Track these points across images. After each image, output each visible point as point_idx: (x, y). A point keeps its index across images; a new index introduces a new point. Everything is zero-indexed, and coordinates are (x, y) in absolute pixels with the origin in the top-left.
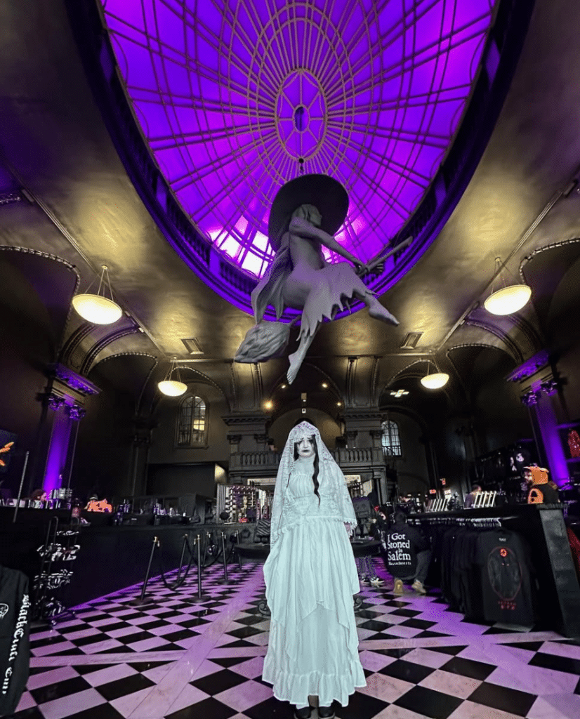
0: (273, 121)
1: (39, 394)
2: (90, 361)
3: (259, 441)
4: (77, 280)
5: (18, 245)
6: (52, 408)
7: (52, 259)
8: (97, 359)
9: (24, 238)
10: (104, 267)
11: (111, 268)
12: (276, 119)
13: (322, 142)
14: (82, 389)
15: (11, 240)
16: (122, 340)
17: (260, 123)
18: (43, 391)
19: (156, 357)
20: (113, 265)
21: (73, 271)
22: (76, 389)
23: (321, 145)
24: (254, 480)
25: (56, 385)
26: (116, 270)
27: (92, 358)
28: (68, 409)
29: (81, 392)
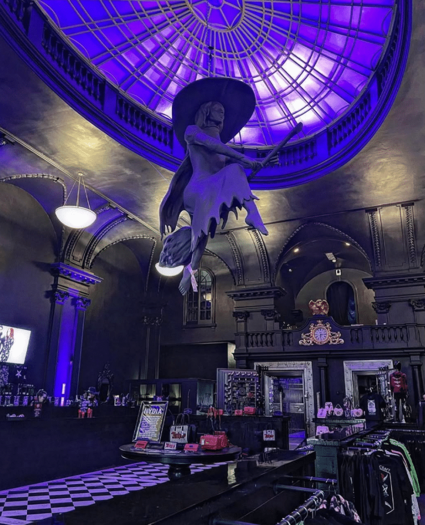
0: (188, 9)
1: (47, 292)
2: (90, 253)
3: (268, 318)
4: (63, 188)
5: (13, 174)
6: (60, 303)
7: (40, 178)
8: (97, 250)
9: (17, 168)
10: (79, 174)
11: (86, 174)
12: (189, 6)
13: (244, 7)
14: (85, 280)
15: (8, 172)
16: (116, 228)
17: (177, 15)
18: (50, 289)
19: (153, 238)
20: (86, 171)
21: (58, 183)
22: (80, 281)
23: (244, 11)
24: (260, 364)
25: (61, 281)
26: (90, 174)
27: (92, 251)
28: (75, 301)
29: (85, 283)
